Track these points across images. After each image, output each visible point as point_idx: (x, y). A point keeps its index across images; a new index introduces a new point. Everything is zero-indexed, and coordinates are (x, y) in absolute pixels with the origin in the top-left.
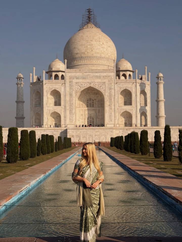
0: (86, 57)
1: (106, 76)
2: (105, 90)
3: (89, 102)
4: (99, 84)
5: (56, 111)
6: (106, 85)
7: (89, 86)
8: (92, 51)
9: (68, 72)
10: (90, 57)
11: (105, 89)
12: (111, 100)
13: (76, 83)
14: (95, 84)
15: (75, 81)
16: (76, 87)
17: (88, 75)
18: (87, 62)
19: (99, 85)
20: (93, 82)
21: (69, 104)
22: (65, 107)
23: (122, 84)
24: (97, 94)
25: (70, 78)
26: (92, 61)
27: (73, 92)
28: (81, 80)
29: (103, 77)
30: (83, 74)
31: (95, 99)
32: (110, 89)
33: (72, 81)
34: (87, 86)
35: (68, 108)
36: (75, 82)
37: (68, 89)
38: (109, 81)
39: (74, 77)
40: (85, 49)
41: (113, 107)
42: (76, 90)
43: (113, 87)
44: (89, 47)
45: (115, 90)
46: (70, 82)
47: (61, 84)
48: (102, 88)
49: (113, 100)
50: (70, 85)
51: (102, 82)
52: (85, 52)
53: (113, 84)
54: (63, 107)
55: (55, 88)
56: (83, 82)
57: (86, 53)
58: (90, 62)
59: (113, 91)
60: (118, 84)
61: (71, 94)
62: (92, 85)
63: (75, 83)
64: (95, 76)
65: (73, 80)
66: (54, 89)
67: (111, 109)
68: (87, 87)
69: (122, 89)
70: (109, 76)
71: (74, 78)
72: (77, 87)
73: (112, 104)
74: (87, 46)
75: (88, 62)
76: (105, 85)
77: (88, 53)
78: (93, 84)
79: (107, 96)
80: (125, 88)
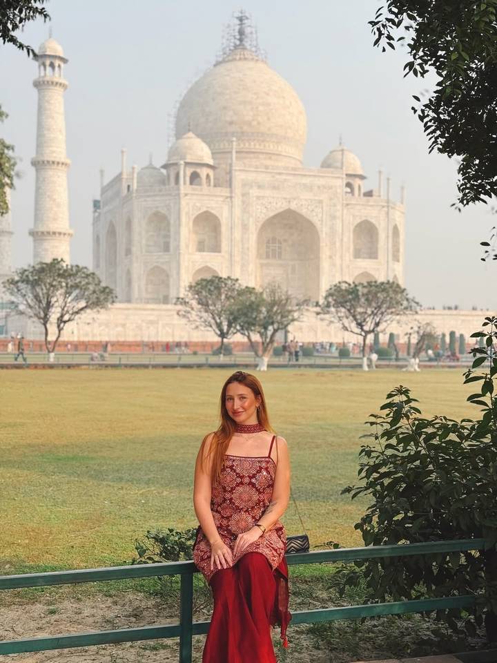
0: (252, 133)
1: (324, 187)
2: (322, 221)
3: (271, 245)
4: (308, 205)
5: (209, 265)
6: (324, 208)
7: (287, 208)
8: (269, 119)
9: (240, 170)
10: (263, 134)
11: (322, 217)
12: (335, 243)
13: (258, 198)
14: (301, 203)
15: (254, 192)
16: (258, 209)
17: (285, 180)
18: (255, 145)
19: (309, 207)
20: (295, 199)
21: (241, 250)
22: (231, 255)
23: (358, 207)
24: (291, 228)
25: (244, 185)
26: (267, 145)
27: (251, 219)
28: (268, 193)
29: (319, 187)
30: (273, 177)
31: (285, 241)
32: (333, 218)
33: (249, 194)
34: (281, 206)
35: (237, 258)
36: (255, 195)
37: (237, 211)
38: (331, 199)
39: (254, 184)
40: (251, 113)
41: (338, 262)
42: (256, 215)
43: (338, 214)
44: (261, 108)
45: (342, 220)
46: (243, 195)
47: (221, 199)
48: (314, 214)
49: (338, 244)
50: (243, 202)
51: (315, 200)
52: (253, 120)
53: (339, 207)
54: (227, 256)
55: (208, 207)
56: (273, 198)
57: (255, 123)
58: (262, 147)
59: (339, 223)
60: (349, 207)
61: (246, 225)
62: (293, 206)
63: (255, 199)
64: (300, 184)
65: (251, 191)
66: (205, 209)
67: (334, 265)
68: (282, 210)
69: (358, 221)
70: (331, 188)
71: (251, 187)
72: (259, 207)
73: (335, 255)
74: (257, 108)
75: (257, 147)
76: (322, 208)
77: (259, 123)
78: (295, 203)
79: (326, 234)
80: (364, 219)
